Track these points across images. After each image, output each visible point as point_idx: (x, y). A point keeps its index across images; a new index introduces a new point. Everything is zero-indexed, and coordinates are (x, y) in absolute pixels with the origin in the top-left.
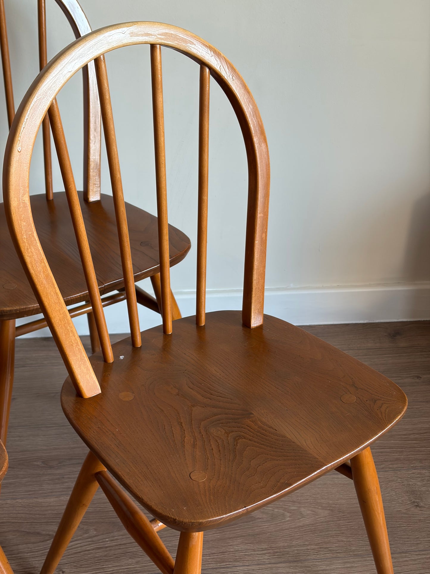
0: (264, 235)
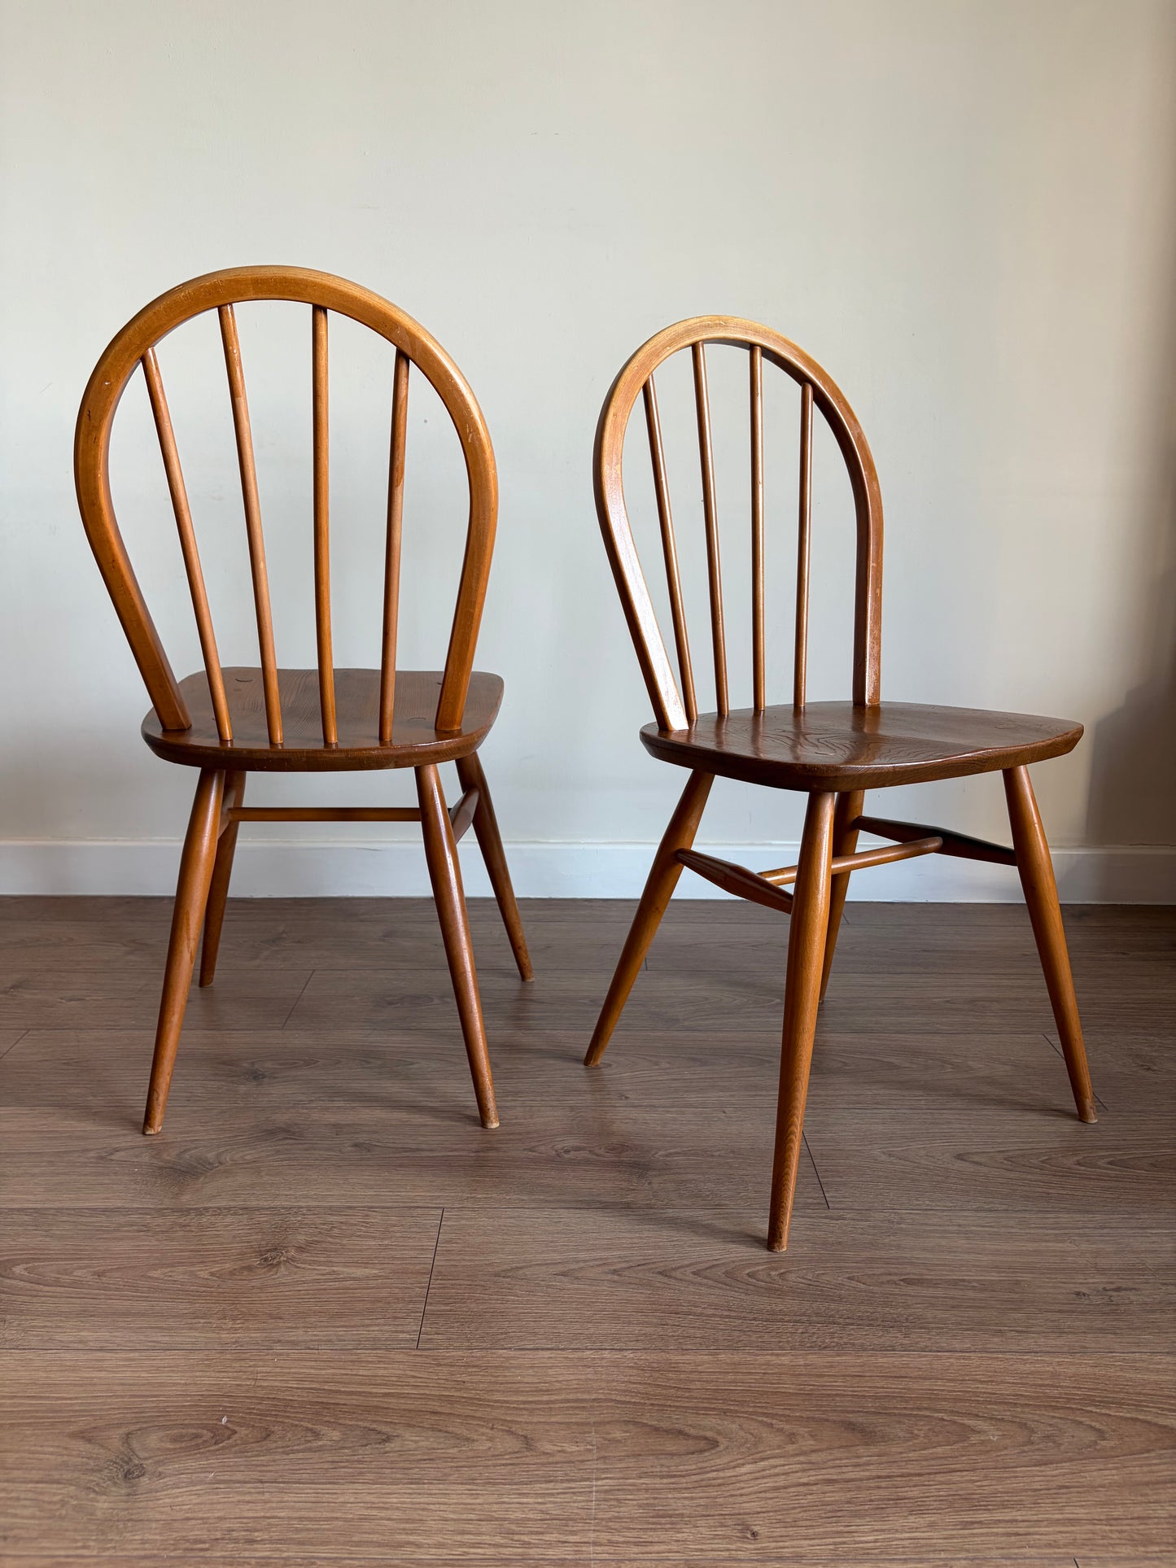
0: (878, 591)
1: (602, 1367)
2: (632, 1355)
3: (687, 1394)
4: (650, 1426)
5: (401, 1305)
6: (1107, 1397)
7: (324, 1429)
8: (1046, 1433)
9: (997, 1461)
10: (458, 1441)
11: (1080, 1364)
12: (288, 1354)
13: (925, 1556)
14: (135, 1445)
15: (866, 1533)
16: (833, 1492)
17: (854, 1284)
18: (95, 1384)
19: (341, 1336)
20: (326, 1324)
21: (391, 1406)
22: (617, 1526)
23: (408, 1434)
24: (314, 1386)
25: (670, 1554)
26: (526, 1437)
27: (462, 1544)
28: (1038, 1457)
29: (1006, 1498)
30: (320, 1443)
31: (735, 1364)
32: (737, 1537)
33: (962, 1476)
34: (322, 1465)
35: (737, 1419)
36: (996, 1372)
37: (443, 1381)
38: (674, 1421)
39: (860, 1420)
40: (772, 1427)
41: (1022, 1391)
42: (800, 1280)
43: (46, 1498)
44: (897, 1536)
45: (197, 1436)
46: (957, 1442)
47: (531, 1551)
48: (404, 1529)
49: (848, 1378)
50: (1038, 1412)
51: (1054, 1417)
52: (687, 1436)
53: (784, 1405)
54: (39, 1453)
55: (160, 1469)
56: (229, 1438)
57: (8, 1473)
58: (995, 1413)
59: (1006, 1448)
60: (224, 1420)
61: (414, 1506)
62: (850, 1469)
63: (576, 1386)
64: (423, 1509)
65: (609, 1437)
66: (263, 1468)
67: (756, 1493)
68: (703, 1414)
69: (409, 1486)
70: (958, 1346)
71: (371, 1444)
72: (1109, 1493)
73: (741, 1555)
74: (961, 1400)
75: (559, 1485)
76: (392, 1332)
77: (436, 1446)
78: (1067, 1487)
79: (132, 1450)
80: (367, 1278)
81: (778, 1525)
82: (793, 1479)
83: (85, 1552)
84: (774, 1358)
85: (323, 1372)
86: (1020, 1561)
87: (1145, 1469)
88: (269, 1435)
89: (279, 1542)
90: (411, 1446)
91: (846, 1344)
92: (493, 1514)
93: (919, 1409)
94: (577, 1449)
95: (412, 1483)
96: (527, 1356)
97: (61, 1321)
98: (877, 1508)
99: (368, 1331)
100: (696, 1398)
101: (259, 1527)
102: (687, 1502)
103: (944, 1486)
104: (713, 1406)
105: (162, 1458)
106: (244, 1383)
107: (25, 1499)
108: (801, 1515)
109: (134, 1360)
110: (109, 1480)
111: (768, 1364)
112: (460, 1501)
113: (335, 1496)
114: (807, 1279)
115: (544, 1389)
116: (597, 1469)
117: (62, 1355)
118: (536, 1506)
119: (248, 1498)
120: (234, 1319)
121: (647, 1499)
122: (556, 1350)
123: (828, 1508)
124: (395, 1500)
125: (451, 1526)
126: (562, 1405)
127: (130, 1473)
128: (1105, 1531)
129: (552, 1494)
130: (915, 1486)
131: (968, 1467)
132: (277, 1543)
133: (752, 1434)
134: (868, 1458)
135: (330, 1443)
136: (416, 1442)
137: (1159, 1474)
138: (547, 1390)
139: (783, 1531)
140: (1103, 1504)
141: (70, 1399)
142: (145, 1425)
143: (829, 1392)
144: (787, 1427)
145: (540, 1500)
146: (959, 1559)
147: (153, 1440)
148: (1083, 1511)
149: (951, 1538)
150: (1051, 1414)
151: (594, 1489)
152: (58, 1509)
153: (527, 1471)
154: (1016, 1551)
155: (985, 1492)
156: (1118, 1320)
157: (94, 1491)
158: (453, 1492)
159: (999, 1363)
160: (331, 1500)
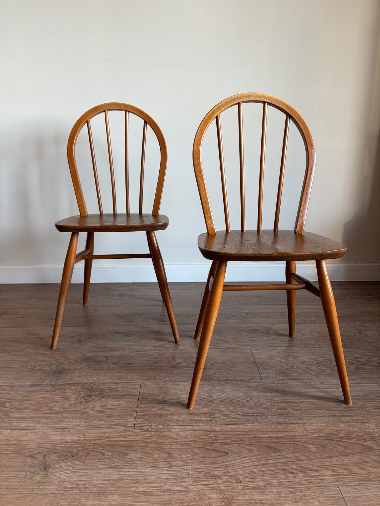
1: (192, 431)
2: (201, 427)
3: (219, 439)
4: (207, 448)
5: (128, 413)
6: (348, 437)
7: (106, 452)
8: (329, 448)
9: (314, 457)
10: (148, 455)
11: (340, 426)
12: (94, 429)
13: (293, 487)
14: (47, 459)
15: (275, 480)
16: (264, 467)
17: (270, 403)
18: (33, 440)
19: (110, 423)
20: (106, 419)
21: (127, 444)
22: (198, 480)
23: (132, 453)
24: (102, 439)
25: (215, 488)
26: (169, 453)
27: (150, 487)
28: (327, 456)
29: (317, 468)
30: (105, 456)
31: (234, 429)
32: (235, 482)
33: (304, 462)
34: (106, 463)
35: (234, 446)
36: (314, 429)
37: (142, 436)
38: (215, 447)
39: (272, 445)
40: (245, 448)
41: (322, 435)
42: (253, 402)
43: (20, 476)
44: (284, 481)
45: (66, 455)
46: (302, 451)
47: (172, 488)
48: (132, 483)
49: (269, 432)
50: (327, 441)
51: (331, 443)
52: (219, 451)
53: (249, 441)
54: (17, 462)
55: (55, 466)
56: (76, 456)
57: (8, 469)
58: (314, 442)
59: (317, 453)
60: (75, 450)
61: (135, 475)
62: (269, 460)
63: (184, 437)
64: (138, 476)
65: (195, 452)
66: (88, 465)
67: (240, 468)
68: (224, 445)
69: (133, 469)
70: (302, 422)
71: (121, 456)
72: (348, 466)
73: (236, 488)
74: (303, 438)
75: (180, 468)
76: (126, 421)
77: (141, 456)
78: (336, 465)
79: (46, 460)
80: (118, 405)
81: (247, 478)
82: (252, 464)
83: (33, 492)
84: (245, 427)
85: (105, 434)
86: (321, 487)
87: (360, 458)
88: (89, 455)
89: (93, 487)
90: (133, 457)
91: (267, 422)
92: (160, 477)
93: (290, 441)
94: (185, 456)
95: (134, 468)
96: (169, 428)
97: (22, 421)
98: (278, 472)
99: (119, 421)
100: (222, 440)
101: (87, 483)
102: (219, 472)
103: (298, 465)
104: (227, 442)
105: (56, 462)
106: (80, 438)
107: (13, 477)
108: (254, 475)
109: (45, 432)
110: (39, 470)
111: (244, 429)
112: (149, 473)
113: (110, 473)
114: (255, 402)
115: (174, 438)
116: (191, 462)
117: (22, 431)
118: (173, 474)
119: (83, 474)
120: (76, 418)
121: (207, 471)
122: (177, 426)
123: (263, 472)
124: (129, 474)
125: (147, 481)
126: (180, 443)
127: (46, 467)
128: (347, 478)
129: (178, 470)
130: (289, 465)
131: (305, 459)
132: (93, 488)
133: (239, 450)
134: (275, 457)
135: (108, 456)
136: (135, 455)
137: (364, 460)
138: (175, 438)
139: (249, 480)
140: (346, 469)
141: (26, 445)
142: (50, 453)
143: (262, 437)
144: (250, 448)
145: (174, 472)
146: (303, 487)
147: (53, 457)
148: (340, 472)
149: (301, 481)
150: (331, 442)
151: (191, 468)
152: (24, 479)
153: (170, 463)
154: (320, 484)
155: (311, 466)
156: (351, 413)
157: (35, 473)
158: (147, 471)
159: (315, 427)
160: (109, 474)
